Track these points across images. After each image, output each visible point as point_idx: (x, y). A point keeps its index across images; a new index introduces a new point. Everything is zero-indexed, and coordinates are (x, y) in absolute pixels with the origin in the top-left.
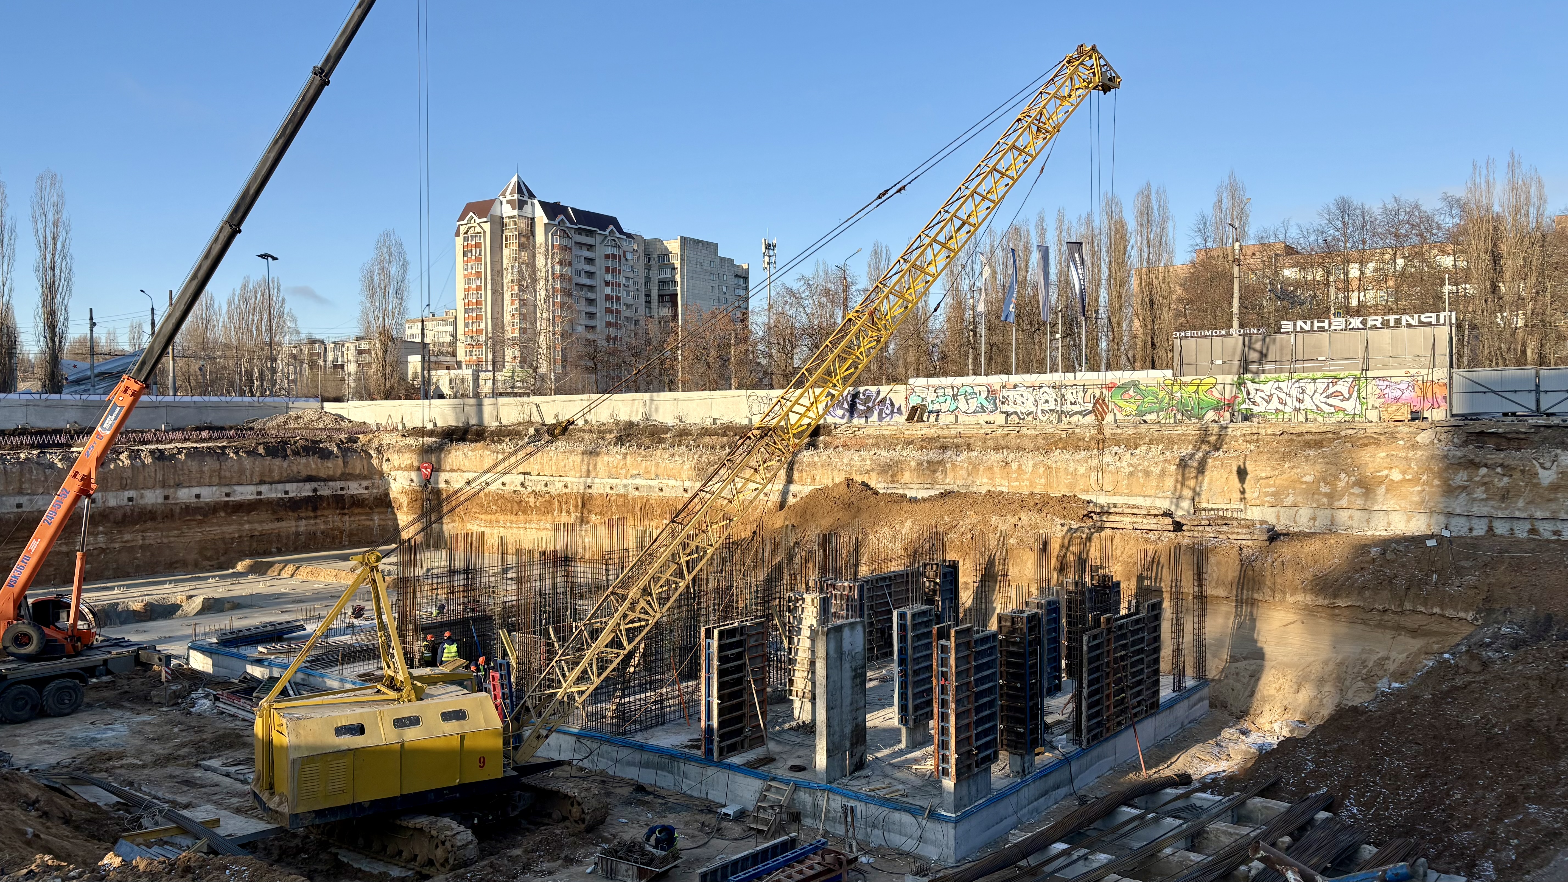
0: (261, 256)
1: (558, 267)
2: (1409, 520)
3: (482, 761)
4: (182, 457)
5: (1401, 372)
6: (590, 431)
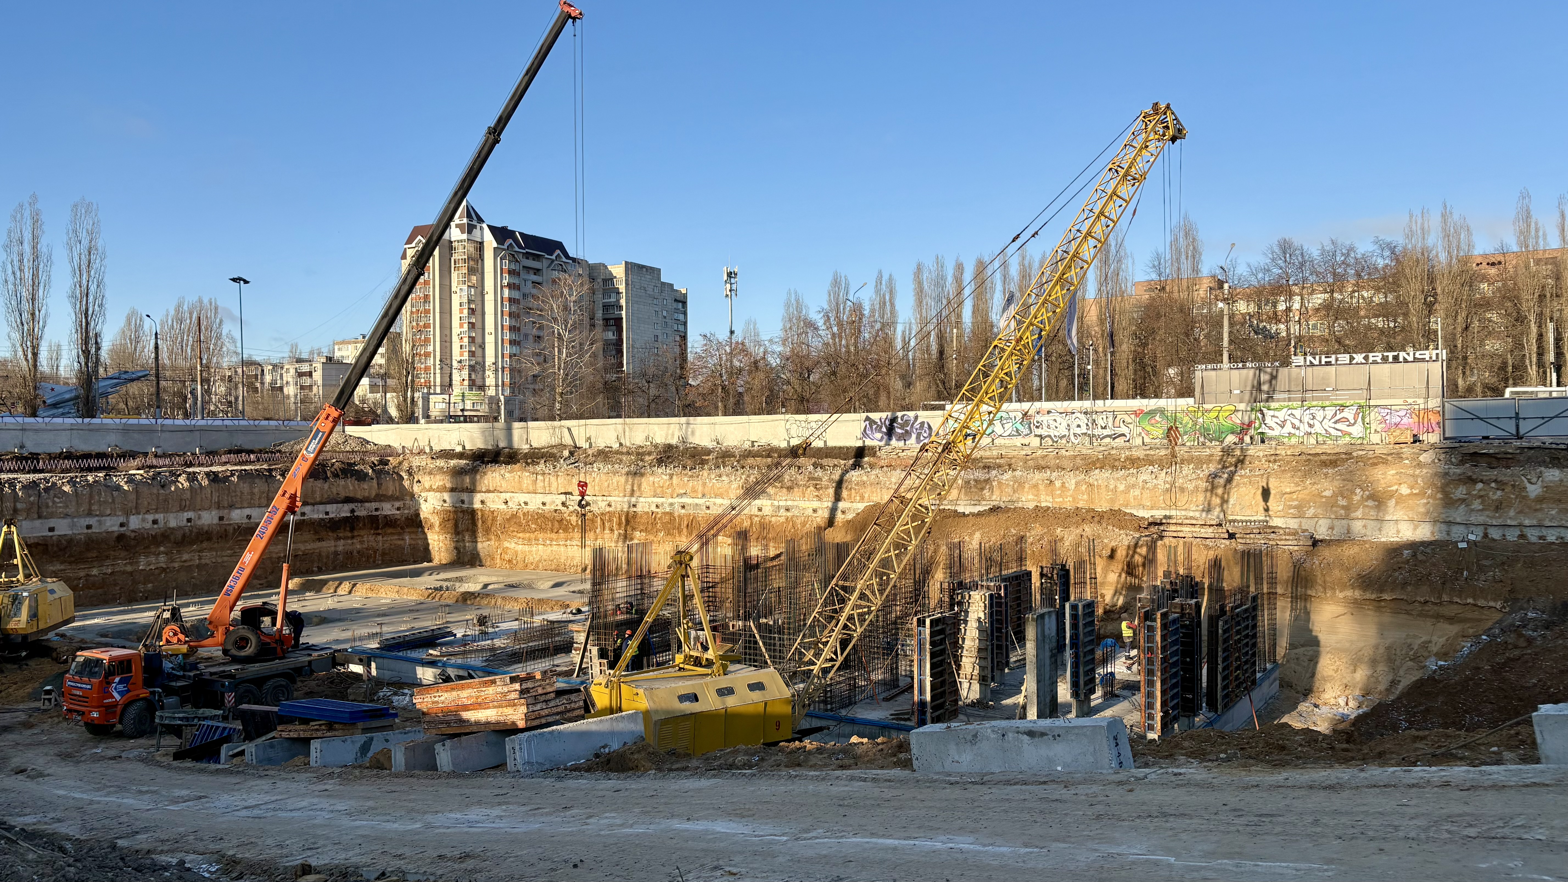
0: (234, 280)
1: (506, 292)
2: (1415, 529)
3: (778, 724)
4: (235, 479)
5: (1401, 402)
6: (628, 453)
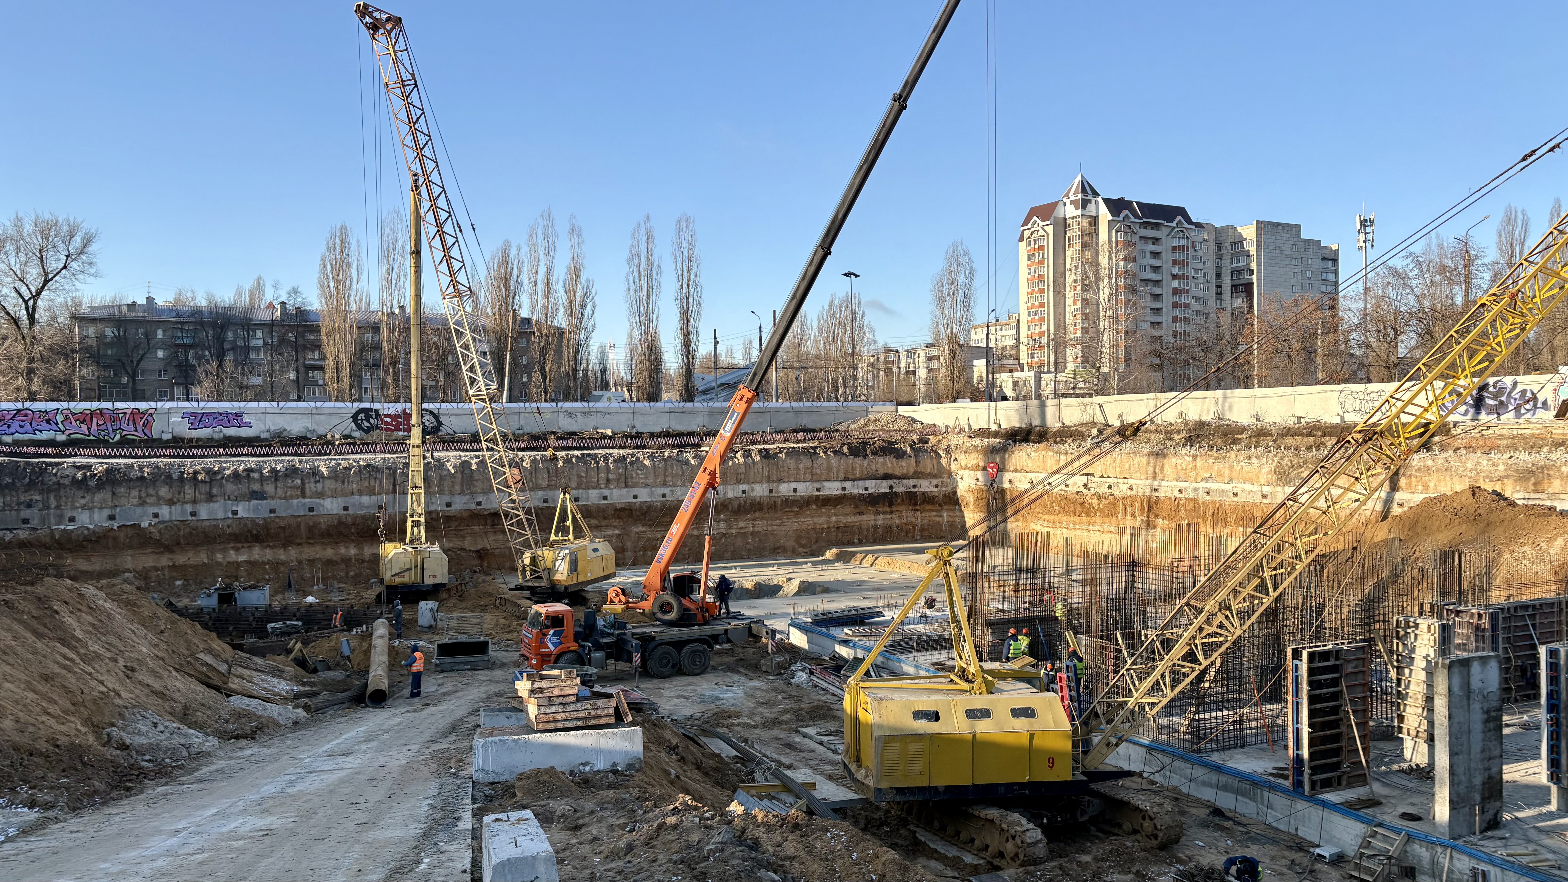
0: (846, 275)
1: (1122, 264)
3: (1052, 762)
6: (1156, 431)
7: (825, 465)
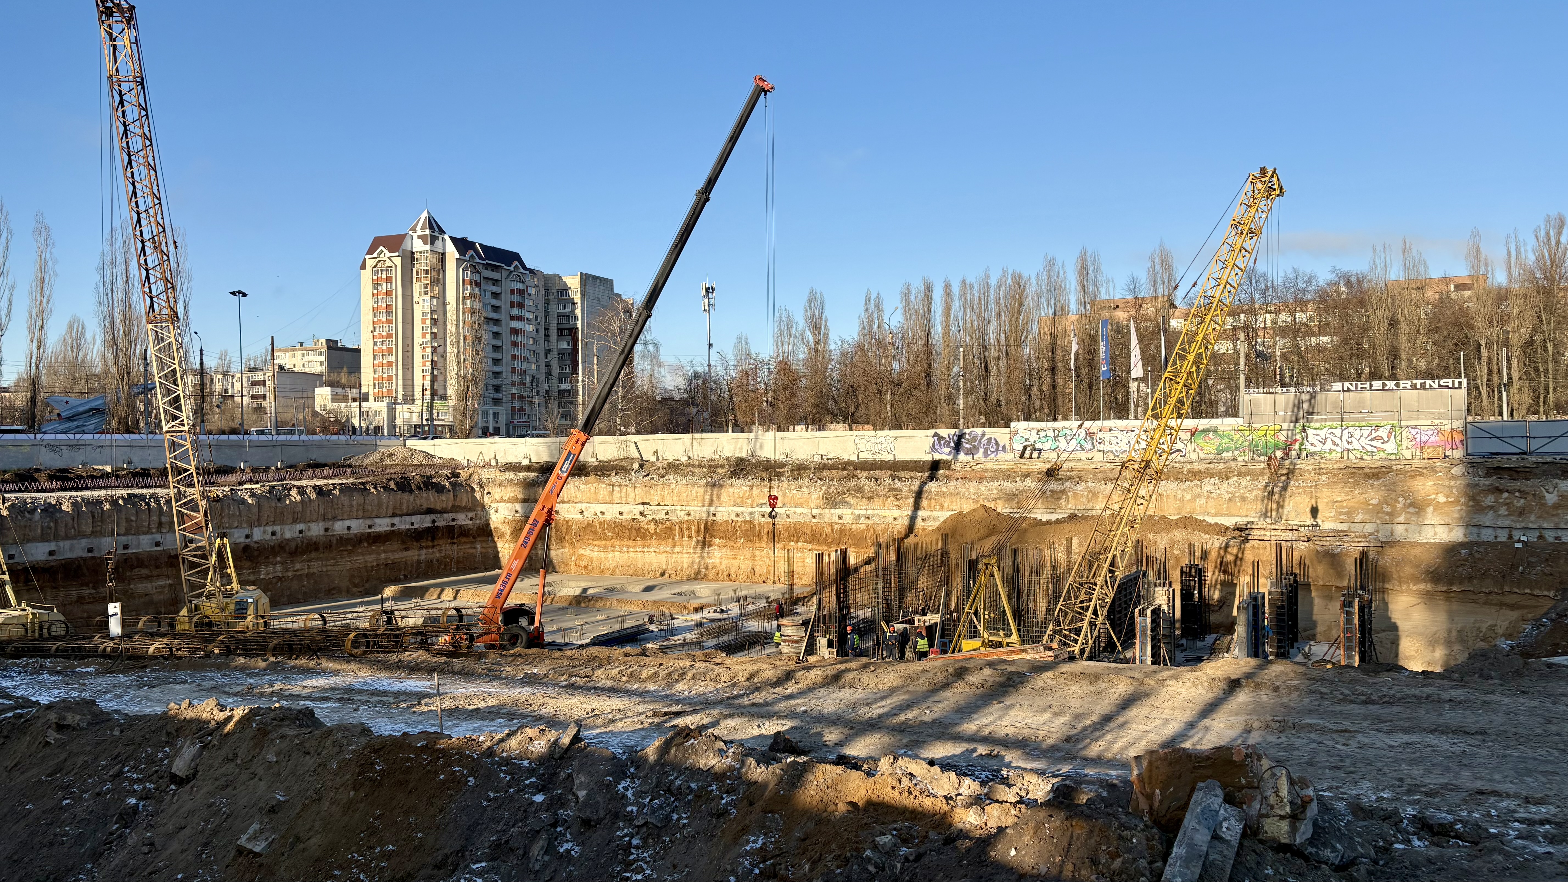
1: (468, 302)
5: (1429, 422)
7: (376, 502)
